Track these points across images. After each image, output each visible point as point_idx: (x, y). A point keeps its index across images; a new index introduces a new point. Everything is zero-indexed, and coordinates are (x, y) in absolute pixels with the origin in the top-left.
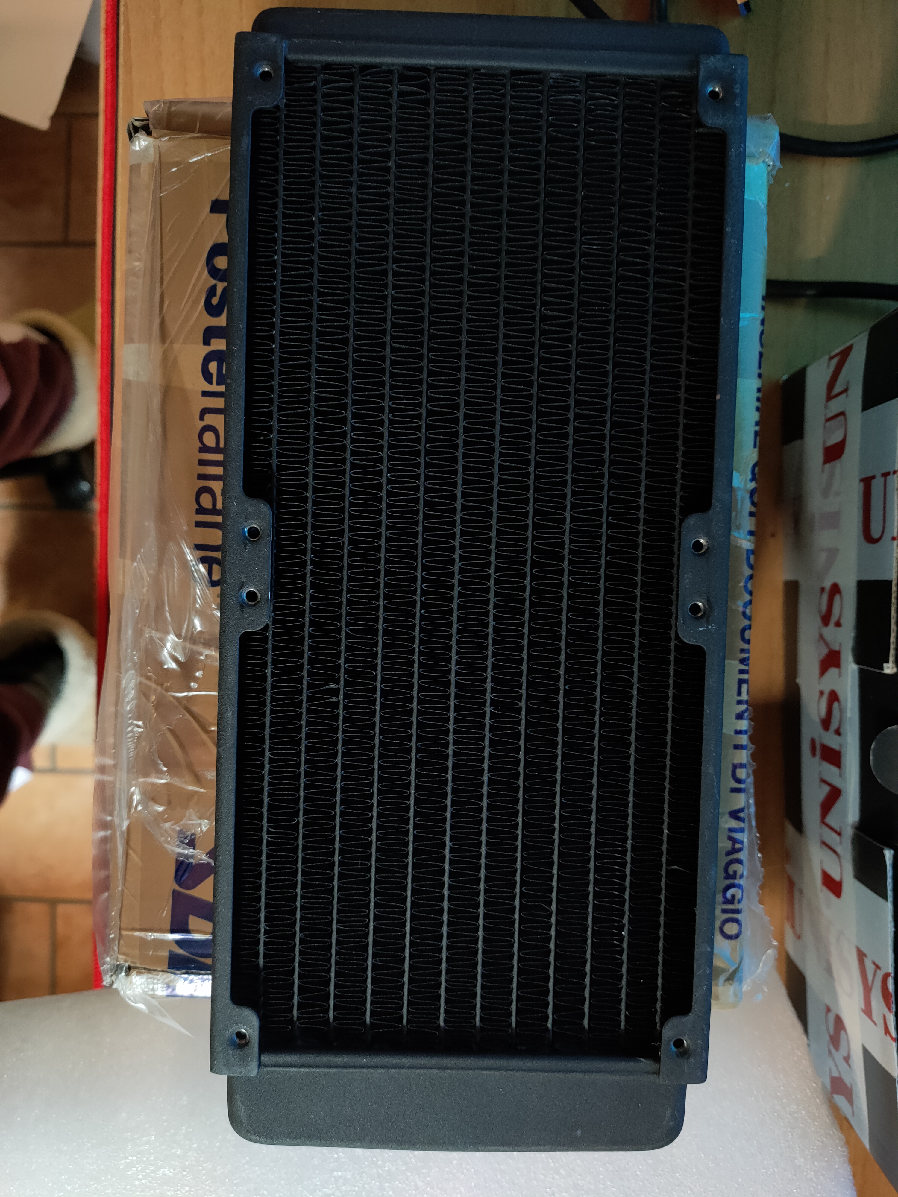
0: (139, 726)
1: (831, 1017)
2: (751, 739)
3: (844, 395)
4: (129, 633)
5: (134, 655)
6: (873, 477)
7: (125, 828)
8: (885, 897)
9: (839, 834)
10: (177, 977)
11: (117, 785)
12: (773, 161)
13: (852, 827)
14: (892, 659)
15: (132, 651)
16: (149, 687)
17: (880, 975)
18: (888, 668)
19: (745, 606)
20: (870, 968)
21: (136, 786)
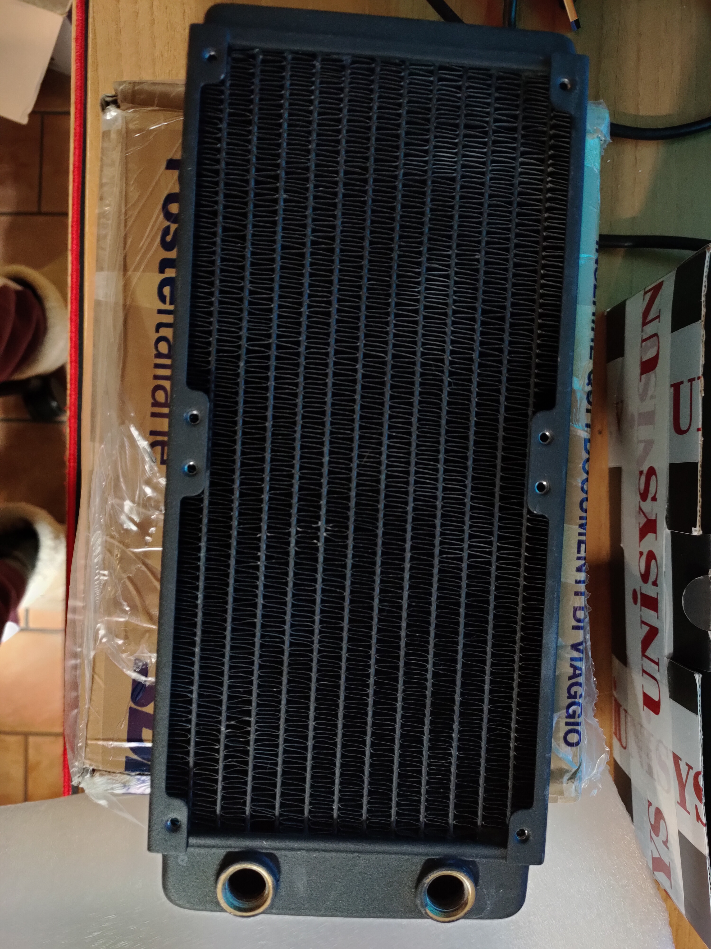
0: (104, 575)
1: (652, 810)
2: (587, 587)
3: (658, 320)
4: (96, 501)
5: (101, 519)
6: (682, 383)
7: (91, 657)
8: (696, 712)
9: (657, 664)
10: (131, 778)
11: (86, 623)
12: (605, 136)
13: (668, 658)
14: (698, 524)
15: (99, 516)
16: (113, 544)
17: (692, 773)
18: (696, 531)
19: (583, 483)
20: (684, 769)
21: (102, 622)
